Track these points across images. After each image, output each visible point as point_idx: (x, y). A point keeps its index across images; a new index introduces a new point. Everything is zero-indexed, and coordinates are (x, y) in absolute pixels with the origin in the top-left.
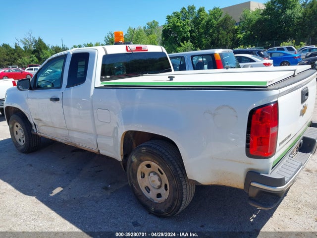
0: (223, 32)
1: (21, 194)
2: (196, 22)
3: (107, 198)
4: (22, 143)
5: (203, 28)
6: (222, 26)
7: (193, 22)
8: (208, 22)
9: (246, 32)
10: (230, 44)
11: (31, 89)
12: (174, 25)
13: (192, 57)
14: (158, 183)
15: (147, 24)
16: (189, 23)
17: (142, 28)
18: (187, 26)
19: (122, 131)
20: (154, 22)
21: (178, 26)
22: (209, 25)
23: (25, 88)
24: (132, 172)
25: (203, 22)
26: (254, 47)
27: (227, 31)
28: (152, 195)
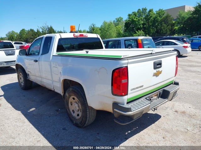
0: (164, 25)
1: (14, 109)
2: (147, 18)
3: (56, 116)
4: (23, 84)
5: (151, 22)
6: (164, 21)
7: (145, 18)
8: (154, 19)
9: (180, 25)
10: (169, 32)
11: (26, 55)
12: (133, 20)
13: (125, 41)
14: (78, 108)
15: (116, 19)
16: (142, 19)
17: (112, 22)
18: (141, 21)
19: (62, 79)
20: (120, 18)
21: (135, 21)
22: (155, 20)
23: (23, 54)
24: (66, 101)
25: (152, 18)
26: (185, 35)
27: (167, 24)
28: (75, 115)
